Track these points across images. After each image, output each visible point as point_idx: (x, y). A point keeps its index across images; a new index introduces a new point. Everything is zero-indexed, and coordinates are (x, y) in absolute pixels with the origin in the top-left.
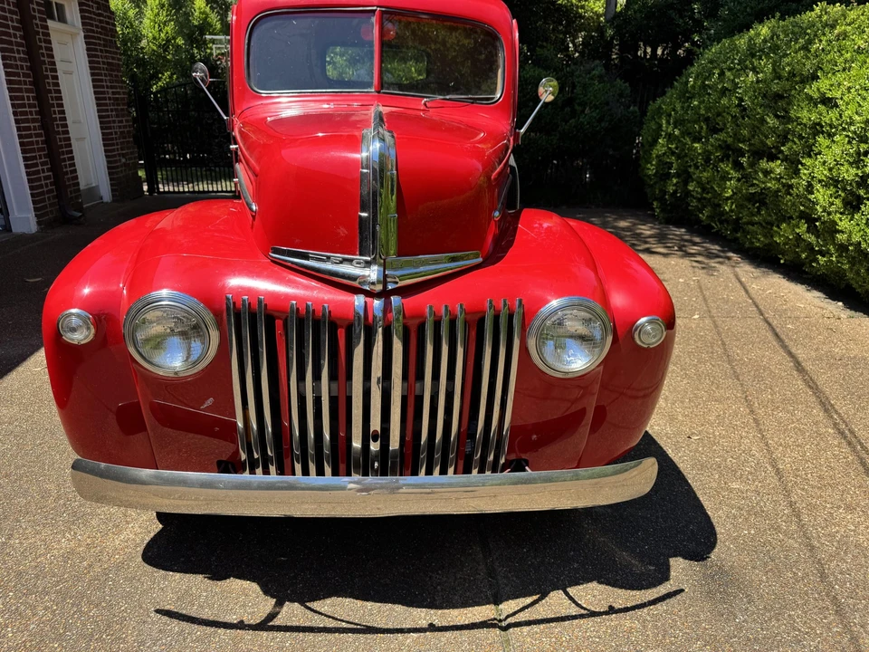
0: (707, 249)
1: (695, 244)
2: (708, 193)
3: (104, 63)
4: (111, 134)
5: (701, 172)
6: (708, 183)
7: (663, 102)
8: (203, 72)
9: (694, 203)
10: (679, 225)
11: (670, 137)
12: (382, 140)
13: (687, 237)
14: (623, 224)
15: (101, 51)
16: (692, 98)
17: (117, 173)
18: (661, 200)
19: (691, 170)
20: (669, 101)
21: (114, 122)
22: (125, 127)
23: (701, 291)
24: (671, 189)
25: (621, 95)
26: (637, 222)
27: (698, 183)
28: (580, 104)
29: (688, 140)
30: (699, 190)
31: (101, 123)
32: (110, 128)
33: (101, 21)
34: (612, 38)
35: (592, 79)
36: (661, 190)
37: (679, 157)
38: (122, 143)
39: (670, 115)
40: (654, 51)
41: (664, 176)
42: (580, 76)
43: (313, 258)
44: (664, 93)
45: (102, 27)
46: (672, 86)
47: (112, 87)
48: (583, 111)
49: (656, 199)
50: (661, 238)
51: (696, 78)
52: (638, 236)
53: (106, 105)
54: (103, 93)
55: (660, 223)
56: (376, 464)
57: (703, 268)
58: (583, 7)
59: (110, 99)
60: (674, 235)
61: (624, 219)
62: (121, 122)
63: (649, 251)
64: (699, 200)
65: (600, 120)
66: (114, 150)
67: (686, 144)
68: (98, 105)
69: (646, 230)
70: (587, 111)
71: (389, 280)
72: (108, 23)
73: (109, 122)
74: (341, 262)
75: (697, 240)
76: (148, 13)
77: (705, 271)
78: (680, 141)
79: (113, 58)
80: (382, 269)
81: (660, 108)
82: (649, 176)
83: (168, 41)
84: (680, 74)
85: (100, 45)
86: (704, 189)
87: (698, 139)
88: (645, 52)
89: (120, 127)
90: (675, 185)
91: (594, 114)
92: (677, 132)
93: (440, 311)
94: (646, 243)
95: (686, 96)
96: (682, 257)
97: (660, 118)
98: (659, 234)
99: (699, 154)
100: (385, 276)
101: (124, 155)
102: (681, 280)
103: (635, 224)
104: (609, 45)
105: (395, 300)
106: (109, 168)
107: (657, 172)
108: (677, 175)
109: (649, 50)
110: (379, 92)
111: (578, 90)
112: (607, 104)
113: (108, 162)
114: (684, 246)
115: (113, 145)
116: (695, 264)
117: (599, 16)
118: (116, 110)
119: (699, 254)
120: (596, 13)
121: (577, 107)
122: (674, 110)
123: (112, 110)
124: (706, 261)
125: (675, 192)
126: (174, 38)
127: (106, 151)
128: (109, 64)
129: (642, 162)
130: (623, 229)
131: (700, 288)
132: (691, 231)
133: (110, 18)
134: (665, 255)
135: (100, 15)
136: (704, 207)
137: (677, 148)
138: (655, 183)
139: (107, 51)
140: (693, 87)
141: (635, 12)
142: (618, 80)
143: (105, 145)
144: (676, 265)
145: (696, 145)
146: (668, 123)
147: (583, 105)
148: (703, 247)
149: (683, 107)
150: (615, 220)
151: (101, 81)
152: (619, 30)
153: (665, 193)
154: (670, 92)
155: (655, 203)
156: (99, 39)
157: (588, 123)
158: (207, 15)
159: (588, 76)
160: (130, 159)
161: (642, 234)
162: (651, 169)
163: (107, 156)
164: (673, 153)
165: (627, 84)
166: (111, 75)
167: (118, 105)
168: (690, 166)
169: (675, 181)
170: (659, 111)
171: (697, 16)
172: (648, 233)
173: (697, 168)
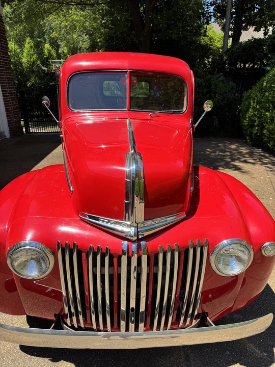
0: (272, 160)
1: (266, 158)
2: (272, 135)
3: (6, 78)
4: (9, 108)
5: (269, 125)
6: (272, 130)
7: (252, 92)
8: (48, 100)
9: (266, 139)
10: (258, 147)
11: (254, 108)
12: (136, 163)
13: (262, 154)
14: (233, 147)
15: (5, 73)
16: (265, 91)
17: (12, 125)
18: (250, 136)
19: (265, 124)
20: (254, 92)
21: (10, 103)
22: (15, 105)
23: (272, 184)
24: (255, 132)
25: (232, 89)
26: (239, 145)
27: (268, 130)
28: (213, 93)
29: (263, 111)
30: (268, 133)
31: (5, 104)
32: (9, 106)
33: (4, 60)
34: (226, 60)
35: (219, 82)
36: (250, 132)
37: (258, 118)
38: (14, 112)
39: (255, 99)
40: (244, 66)
41: (252, 126)
42: (214, 80)
43: (101, 220)
44: (251, 88)
45: (5, 63)
46: (255, 85)
47: (9, 88)
48: (215, 96)
49: (248, 136)
50: (251, 154)
51: (267, 83)
52: (240, 153)
53: (7, 96)
54: (6, 91)
55: (250, 146)
56: (133, 318)
57: (271, 171)
58: (212, 45)
59: (8, 93)
60: (257, 153)
61: (233, 144)
62: (14, 103)
63: (245, 162)
64: (268, 138)
65: (223, 100)
66: (10, 116)
67: (262, 112)
68: (3, 96)
69: (244, 150)
70: (217, 96)
71: (139, 233)
72: (7, 60)
73: (8, 103)
74: (115, 224)
75: (267, 155)
76: (25, 50)
77: (272, 172)
78: (259, 111)
79: (10, 75)
80: (136, 229)
81: (250, 95)
82: (245, 126)
83: (34, 62)
84: (259, 80)
85: (4, 70)
86: (270, 133)
87: (267, 110)
88: (241, 66)
89: (13, 105)
90: (257, 130)
91: (220, 98)
92: (258, 107)
93: (165, 248)
94: (245, 157)
95: (262, 90)
96: (261, 164)
97: (250, 100)
98: (249, 152)
99: (269, 117)
100: (138, 232)
101: (15, 117)
102: (262, 178)
103: (239, 147)
104: (224, 63)
105: (143, 243)
106: (8, 123)
107: (248, 124)
108: (258, 126)
109: (242, 65)
110: (129, 110)
111: (213, 87)
112: (226, 93)
113: (8, 121)
114: (262, 159)
115: (10, 113)
116: (267, 169)
117: (219, 48)
118: (11, 98)
119: (269, 163)
120: (218, 48)
121: (212, 95)
122: (256, 96)
123: (9, 98)
124: (272, 167)
125: (257, 133)
126: (36, 61)
127: (7, 116)
128: (8, 78)
129: (242, 119)
130: (233, 149)
131: (271, 182)
132: (264, 150)
133: (8, 58)
134: (253, 164)
135: (4, 57)
136: (270, 141)
137: (258, 114)
138: (248, 129)
139: (7, 73)
140: (266, 87)
141: (237, 49)
142: (231, 82)
143: (7, 114)
144: (259, 169)
145: (267, 113)
146: (254, 102)
147: (215, 93)
148: (270, 159)
149: (261, 96)
150: (230, 144)
151: (5, 86)
152: (229, 56)
153: (252, 133)
154: (254, 88)
155: (247, 137)
156: (4, 67)
157: (217, 102)
158: (50, 51)
159: (217, 80)
160: (17, 119)
161: (242, 152)
162: (246, 122)
163: (7, 118)
164: (256, 116)
165: (235, 84)
166: (9, 83)
167: (12, 96)
168: (264, 122)
169: (257, 128)
170: (249, 97)
171: (265, 52)
172: (245, 151)
173: (267, 123)
